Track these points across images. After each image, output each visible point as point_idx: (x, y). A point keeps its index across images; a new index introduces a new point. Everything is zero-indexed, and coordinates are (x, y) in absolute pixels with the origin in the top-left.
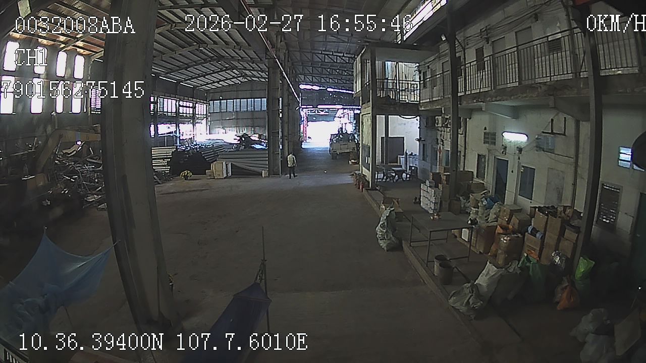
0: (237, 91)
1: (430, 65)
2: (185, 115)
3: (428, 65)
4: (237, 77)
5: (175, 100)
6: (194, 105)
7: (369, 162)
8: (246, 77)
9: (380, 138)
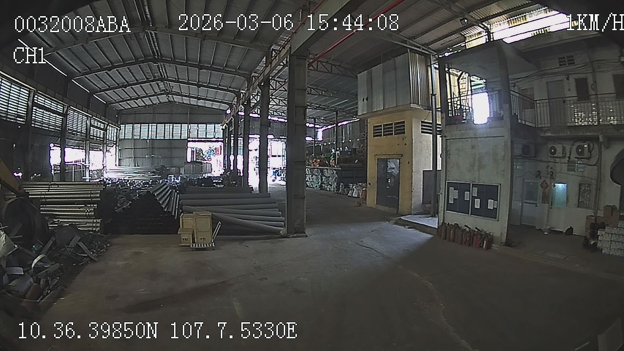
0: (153, 114)
1: (518, 82)
2: (95, 138)
3: (513, 82)
4: (159, 95)
5: (87, 116)
6: (106, 126)
7: (490, 207)
8: (169, 95)
9: (422, 172)
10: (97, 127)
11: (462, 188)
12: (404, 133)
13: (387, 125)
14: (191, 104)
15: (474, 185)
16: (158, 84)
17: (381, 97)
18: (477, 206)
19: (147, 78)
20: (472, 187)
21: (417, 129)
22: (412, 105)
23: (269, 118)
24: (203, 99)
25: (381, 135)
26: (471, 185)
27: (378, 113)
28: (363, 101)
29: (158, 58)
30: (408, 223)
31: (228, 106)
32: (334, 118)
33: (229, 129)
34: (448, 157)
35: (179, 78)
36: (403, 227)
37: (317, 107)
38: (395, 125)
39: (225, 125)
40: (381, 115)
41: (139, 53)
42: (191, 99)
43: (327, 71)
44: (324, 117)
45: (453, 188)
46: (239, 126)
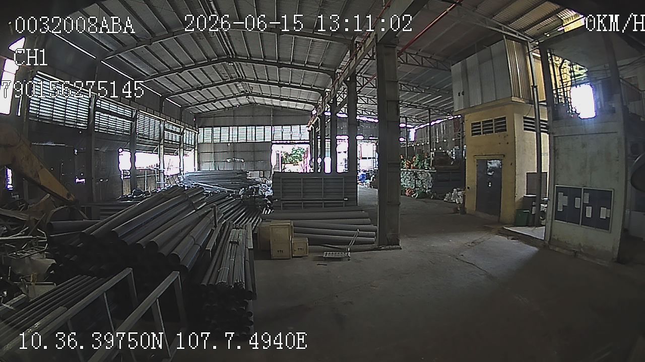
0: (234, 116)
2: (170, 142)
4: (238, 96)
5: (159, 120)
6: (182, 130)
7: (603, 216)
8: (249, 97)
9: (526, 174)
10: (172, 131)
11: (573, 193)
12: (506, 130)
13: (486, 122)
14: (273, 106)
15: (586, 191)
16: (236, 85)
17: (479, 90)
18: (589, 215)
19: (223, 79)
20: (584, 192)
21: (519, 125)
22: (514, 99)
23: (358, 117)
24: (286, 100)
25: (480, 133)
26: (582, 190)
27: (476, 108)
28: (459, 95)
29: (232, 57)
30: (512, 234)
31: (314, 107)
32: (427, 116)
33: (315, 130)
34: (556, 157)
35: (259, 77)
36: (506, 238)
37: (408, 105)
38: (495, 121)
39: (311, 126)
40: (480, 110)
41: (211, 53)
42: (274, 100)
43: (418, 64)
44: (416, 116)
45: (562, 193)
46: (326, 127)
